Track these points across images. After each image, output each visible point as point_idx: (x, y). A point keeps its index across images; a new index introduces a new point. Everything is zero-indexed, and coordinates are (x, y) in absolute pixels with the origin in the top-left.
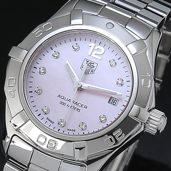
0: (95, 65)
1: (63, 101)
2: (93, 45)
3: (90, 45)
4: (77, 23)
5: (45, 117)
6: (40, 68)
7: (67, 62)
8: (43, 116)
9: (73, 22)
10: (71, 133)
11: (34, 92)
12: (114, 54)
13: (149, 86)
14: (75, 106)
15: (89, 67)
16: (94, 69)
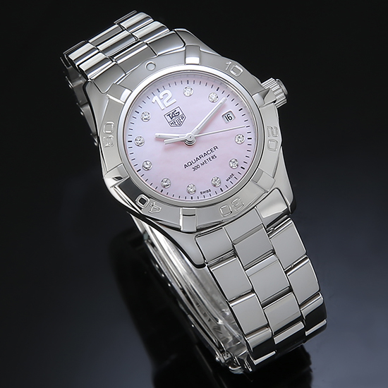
0: (178, 110)
1: (193, 165)
2: (156, 98)
3: (154, 101)
5: (198, 194)
6: (143, 166)
7: (157, 134)
8: (195, 196)
10: (233, 180)
11: (163, 189)
12: (179, 84)
13: (242, 71)
14: (207, 157)
15: (175, 117)
16: (181, 113)
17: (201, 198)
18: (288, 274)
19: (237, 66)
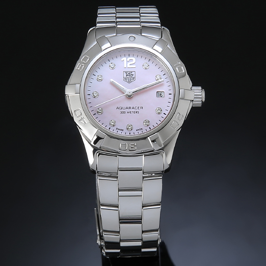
0: (133, 73)
1: (122, 110)
2: (124, 59)
3: (122, 60)
4: (107, 47)
5: (115, 128)
6: (93, 94)
7: (112, 80)
8: (112, 128)
9: (103, 47)
10: (140, 132)
11: (96, 113)
12: (143, 59)
13: (184, 71)
14: (133, 110)
15: (129, 76)
16: (134, 76)
17: (115, 131)
18: (144, 208)
19: (182, 67)
